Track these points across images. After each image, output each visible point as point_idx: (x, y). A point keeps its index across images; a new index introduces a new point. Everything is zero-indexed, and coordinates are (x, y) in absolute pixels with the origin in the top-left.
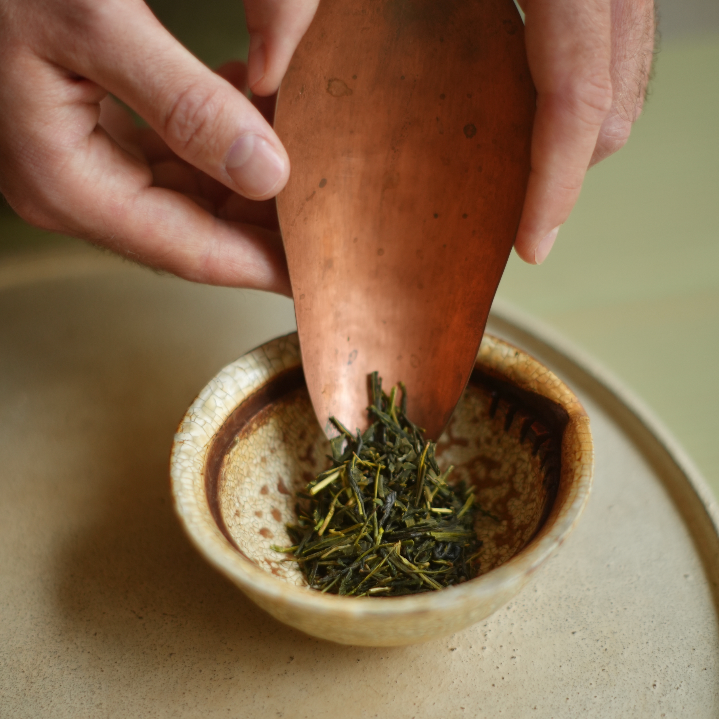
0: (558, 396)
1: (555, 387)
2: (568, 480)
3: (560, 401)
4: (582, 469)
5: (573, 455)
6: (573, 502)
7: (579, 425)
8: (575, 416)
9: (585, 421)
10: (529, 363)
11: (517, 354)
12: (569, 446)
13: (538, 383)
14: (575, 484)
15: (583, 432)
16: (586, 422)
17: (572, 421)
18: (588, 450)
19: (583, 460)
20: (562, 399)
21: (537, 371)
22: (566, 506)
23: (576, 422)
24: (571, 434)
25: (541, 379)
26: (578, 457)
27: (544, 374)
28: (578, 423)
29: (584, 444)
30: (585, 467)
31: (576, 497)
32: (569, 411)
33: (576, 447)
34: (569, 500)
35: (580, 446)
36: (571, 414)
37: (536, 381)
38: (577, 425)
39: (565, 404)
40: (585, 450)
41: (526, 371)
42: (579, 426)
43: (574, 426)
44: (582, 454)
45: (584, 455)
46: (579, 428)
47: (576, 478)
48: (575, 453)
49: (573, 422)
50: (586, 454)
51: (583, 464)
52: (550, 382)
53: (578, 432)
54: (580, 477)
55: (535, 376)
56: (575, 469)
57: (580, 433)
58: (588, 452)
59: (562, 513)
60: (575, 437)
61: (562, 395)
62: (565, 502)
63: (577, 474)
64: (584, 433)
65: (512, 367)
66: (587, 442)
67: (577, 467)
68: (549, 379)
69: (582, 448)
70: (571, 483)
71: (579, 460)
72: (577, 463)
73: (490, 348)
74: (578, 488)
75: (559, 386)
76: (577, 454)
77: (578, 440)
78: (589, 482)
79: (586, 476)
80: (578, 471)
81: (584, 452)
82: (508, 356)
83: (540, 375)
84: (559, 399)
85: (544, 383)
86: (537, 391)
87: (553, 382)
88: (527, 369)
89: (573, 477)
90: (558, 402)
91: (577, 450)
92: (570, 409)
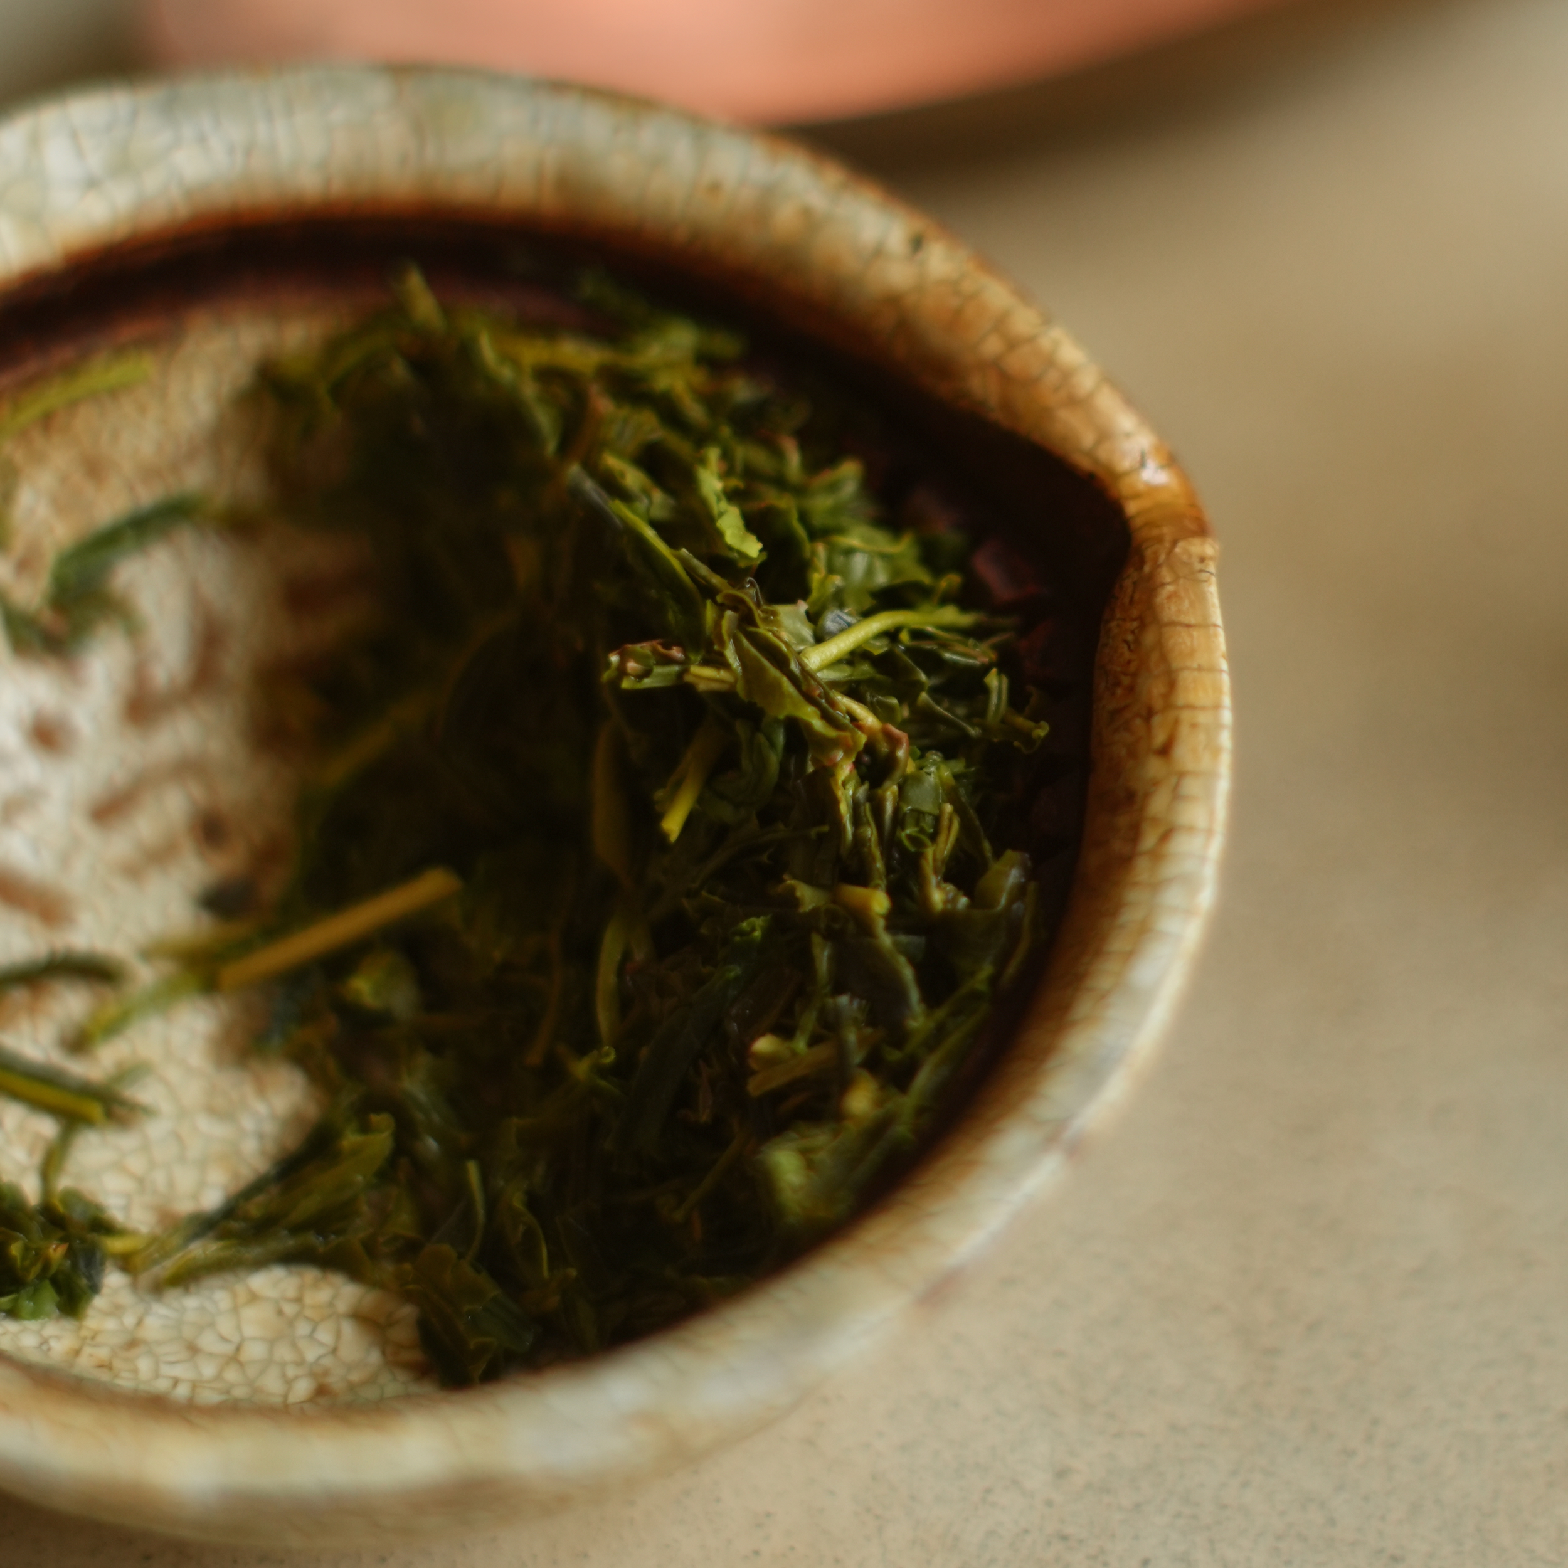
0: (1087, 439)
1: (1075, 402)
2: (1118, 846)
3: (1096, 461)
4: (1176, 796)
5: (1138, 722)
6: (1129, 956)
7: (1169, 584)
8: (1155, 532)
9: (1198, 566)
10: (967, 286)
11: (917, 243)
12: (1126, 681)
13: (1005, 378)
14: (1142, 868)
15: (1184, 619)
16: (1201, 571)
17: (1142, 562)
18: (1203, 708)
19: (1183, 753)
20: (1103, 454)
21: (1000, 323)
22: (1103, 977)
23: (1157, 566)
24: (1135, 624)
25: (1015, 363)
26: (1160, 738)
27: (1031, 340)
28: (1166, 575)
29: (1186, 678)
30: (1191, 786)
31: (1144, 930)
32: (1132, 508)
33: (1157, 689)
34: (1117, 944)
35: (1172, 684)
36: (1138, 522)
37: (995, 366)
38: (1163, 585)
39: (1116, 476)
40: (1191, 707)
41: (956, 320)
42: (1170, 588)
43: (1150, 586)
44: (1176, 722)
45: (1184, 731)
46: (1169, 597)
47: (1149, 840)
48: (1149, 714)
49: (1147, 569)
50: (1194, 726)
51: (1181, 775)
52: (1052, 377)
53: (1166, 619)
54: (1167, 835)
55: (992, 346)
56: (1147, 795)
57: (1173, 624)
58: (1202, 718)
59: (1083, 1007)
60: (1149, 638)
61: (1105, 435)
62: (1098, 953)
63: (1155, 820)
64: (1188, 626)
65: (893, 300)
66: (1200, 669)
67: (1156, 783)
68: (1050, 361)
69: (1181, 698)
70: (1126, 861)
71: (1165, 751)
72: (1154, 767)
73: (807, 213)
74: (1156, 887)
75: (1090, 396)
76: (1157, 720)
77: (1164, 658)
78: (1203, 859)
79: (1191, 829)
80: (1158, 804)
81: (1186, 716)
82: (879, 252)
83: (1012, 344)
84: (1090, 454)
85: (1030, 382)
86: (998, 416)
87: (1067, 375)
88: (958, 313)
89: (1135, 833)
90: (1085, 463)
91: (1158, 704)
92: (1137, 496)
